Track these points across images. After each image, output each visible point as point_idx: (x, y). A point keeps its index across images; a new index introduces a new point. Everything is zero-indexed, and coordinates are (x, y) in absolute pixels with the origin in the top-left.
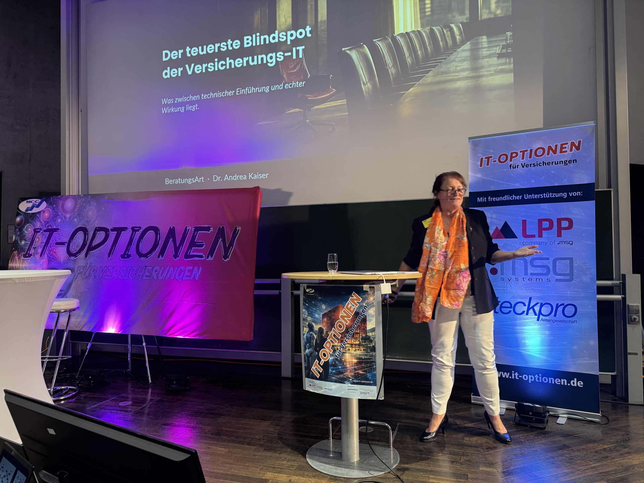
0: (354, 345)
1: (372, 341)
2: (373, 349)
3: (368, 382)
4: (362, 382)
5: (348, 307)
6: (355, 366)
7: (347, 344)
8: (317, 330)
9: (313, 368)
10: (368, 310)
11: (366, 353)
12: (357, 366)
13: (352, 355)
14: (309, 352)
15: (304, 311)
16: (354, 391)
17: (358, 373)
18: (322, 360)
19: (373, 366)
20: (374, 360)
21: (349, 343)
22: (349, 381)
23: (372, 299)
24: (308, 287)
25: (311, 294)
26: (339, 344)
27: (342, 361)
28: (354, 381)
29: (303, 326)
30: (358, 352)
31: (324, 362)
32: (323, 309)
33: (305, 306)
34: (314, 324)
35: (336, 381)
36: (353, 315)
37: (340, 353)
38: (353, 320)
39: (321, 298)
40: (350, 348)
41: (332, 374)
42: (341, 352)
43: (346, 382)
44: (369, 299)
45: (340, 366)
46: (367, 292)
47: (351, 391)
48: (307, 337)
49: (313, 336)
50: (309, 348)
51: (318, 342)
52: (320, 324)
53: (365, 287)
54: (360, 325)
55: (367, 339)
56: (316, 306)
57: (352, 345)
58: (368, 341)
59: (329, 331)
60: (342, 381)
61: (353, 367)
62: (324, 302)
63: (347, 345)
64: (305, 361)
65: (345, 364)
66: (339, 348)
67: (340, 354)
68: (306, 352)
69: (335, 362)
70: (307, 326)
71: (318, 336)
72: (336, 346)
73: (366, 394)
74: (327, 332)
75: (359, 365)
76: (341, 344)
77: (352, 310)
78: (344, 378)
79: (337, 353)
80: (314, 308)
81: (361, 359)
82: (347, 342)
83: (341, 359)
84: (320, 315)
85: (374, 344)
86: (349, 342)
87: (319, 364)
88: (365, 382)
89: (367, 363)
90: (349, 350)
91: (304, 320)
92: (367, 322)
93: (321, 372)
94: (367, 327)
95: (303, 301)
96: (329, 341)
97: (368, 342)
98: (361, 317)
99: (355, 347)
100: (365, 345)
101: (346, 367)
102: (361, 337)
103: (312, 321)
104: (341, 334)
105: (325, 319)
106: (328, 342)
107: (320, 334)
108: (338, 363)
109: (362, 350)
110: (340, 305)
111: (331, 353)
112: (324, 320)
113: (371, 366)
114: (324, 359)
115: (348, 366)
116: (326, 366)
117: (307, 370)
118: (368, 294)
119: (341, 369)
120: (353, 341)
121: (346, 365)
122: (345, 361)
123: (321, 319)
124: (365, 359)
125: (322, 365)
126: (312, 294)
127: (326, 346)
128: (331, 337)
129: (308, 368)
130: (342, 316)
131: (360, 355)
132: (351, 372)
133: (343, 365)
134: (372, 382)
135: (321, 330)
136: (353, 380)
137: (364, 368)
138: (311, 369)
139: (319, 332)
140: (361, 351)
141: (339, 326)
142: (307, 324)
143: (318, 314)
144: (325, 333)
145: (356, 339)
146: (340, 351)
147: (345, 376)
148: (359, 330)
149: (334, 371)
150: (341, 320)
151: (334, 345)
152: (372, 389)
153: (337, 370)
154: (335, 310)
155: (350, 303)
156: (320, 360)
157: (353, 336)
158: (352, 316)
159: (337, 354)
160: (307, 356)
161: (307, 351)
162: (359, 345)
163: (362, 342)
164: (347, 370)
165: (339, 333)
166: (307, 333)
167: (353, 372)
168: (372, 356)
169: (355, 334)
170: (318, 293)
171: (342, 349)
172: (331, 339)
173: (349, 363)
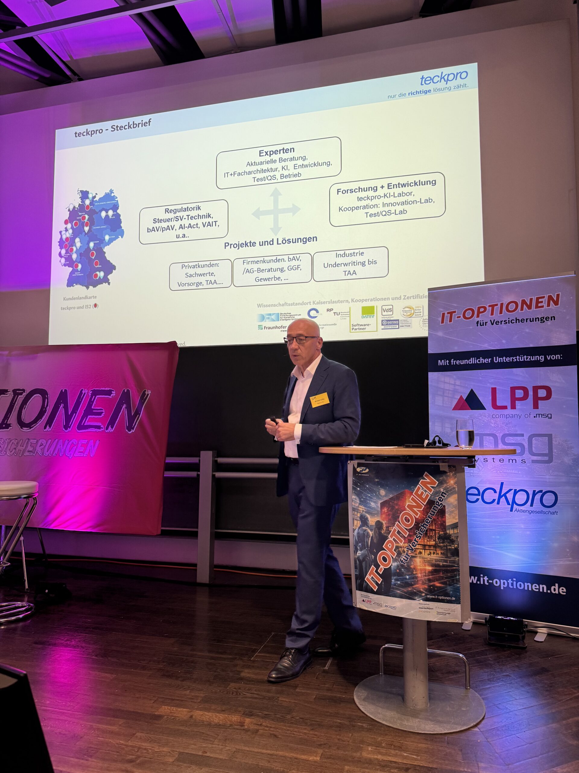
0: (427, 546)
1: (454, 541)
2: (456, 553)
3: (448, 598)
4: (440, 598)
5: (419, 493)
6: (429, 575)
7: (418, 544)
8: (374, 524)
9: (368, 577)
10: (447, 498)
11: (446, 558)
12: (432, 575)
13: (425, 561)
14: (362, 554)
15: (354, 497)
16: (428, 610)
17: (434, 586)
18: (381, 566)
19: (456, 577)
20: (457, 568)
21: (420, 543)
22: (421, 596)
23: (452, 482)
24: (359, 465)
25: (364, 475)
26: (406, 545)
27: (411, 568)
28: (428, 596)
29: (353, 519)
30: (434, 557)
31: (383, 569)
32: (381, 496)
33: (356, 491)
34: (368, 516)
35: (401, 597)
36: (425, 504)
37: (407, 556)
38: (426, 511)
39: (378, 480)
40: (421, 550)
41: (396, 586)
42: (409, 556)
43: (416, 598)
44: (448, 483)
45: (407, 575)
46: (444, 472)
47: (424, 610)
48: (358, 533)
49: (368, 533)
50: (361, 550)
51: (375, 541)
52: (377, 516)
53: (442, 466)
54: (436, 518)
55: (446, 538)
56: (372, 491)
57: (424, 546)
58: (449, 541)
59: (390, 526)
60: (410, 596)
61: (427, 577)
62: (383, 486)
63: (417, 546)
64: (356, 567)
65: (414, 572)
66: (406, 550)
67: (408, 558)
68: (357, 554)
69: (400, 570)
70: (359, 519)
71: (375, 533)
72: (401, 548)
73: (446, 615)
74: (387, 527)
75: (435, 575)
76: (409, 545)
77: (424, 497)
78: (414, 592)
79: (403, 557)
80: (369, 494)
81: (438, 566)
82: (418, 542)
83: (408, 566)
84: (377, 504)
85: (457, 546)
86: (420, 541)
87: (376, 571)
88: (444, 598)
89: (447, 571)
90: (421, 553)
91: (354, 509)
92: (447, 515)
93: (380, 583)
94: (447, 521)
95: (353, 484)
96: (392, 539)
97: (449, 543)
98: (438, 508)
99: (430, 550)
100: (444, 546)
101: (417, 578)
102: (437, 535)
103: (366, 512)
104: (409, 530)
105: (385, 510)
106: (390, 541)
107: (377, 530)
108: (404, 570)
109: (440, 553)
110: (407, 490)
111: (394, 557)
112: (383, 510)
113: (453, 577)
114: (383, 565)
115: (419, 575)
116: (387, 575)
117: (359, 580)
118: (447, 476)
119: (409, 579)
120: (425, 541)
121: (416, 574)
122: (414, 568)
123: (379, 509)
124: (444, 566)
125: (381, 573)
126: (366, 475)
127: (386, 546)
128: (393, 534)
129: (361, 577)
130: (409, 506)
131: (436, 560)
132: (423, 583)
133: (412, 574)
134: (454, 599)
135: (379, 525)
136: (426, 595)
137: (443, 579)
138: (365, 579)
139: (376, 527)
140: (437, 556)
141: (406, 520)
142: (359, 515)
143: (374, 502)
144: (385, 529)
145: (430, 537)
146: (407, 554)
147: (415, 590)
148: (434, 525)
149: (399, 583)
150: (408, 510)
151: (399, 545)
152: (454, 608)
153: (404, 581)
154: (400, 497)
155: (421, 488)
156: (377, 566)
157: (426, 534)
158: (424, 506)
159: (404, 559)
160: (359, 560)
161: (359, 553)
162: (435, 546)
163: (440, 543)
164: (418, 581)
165: (406, 529)
166: (359, 528)
167: (426, 584)
168: (454, 562)
169: (428, 531)
170: (374, 473)
171: (410, 552)
172: (394, 537)
173: (421, 571)
